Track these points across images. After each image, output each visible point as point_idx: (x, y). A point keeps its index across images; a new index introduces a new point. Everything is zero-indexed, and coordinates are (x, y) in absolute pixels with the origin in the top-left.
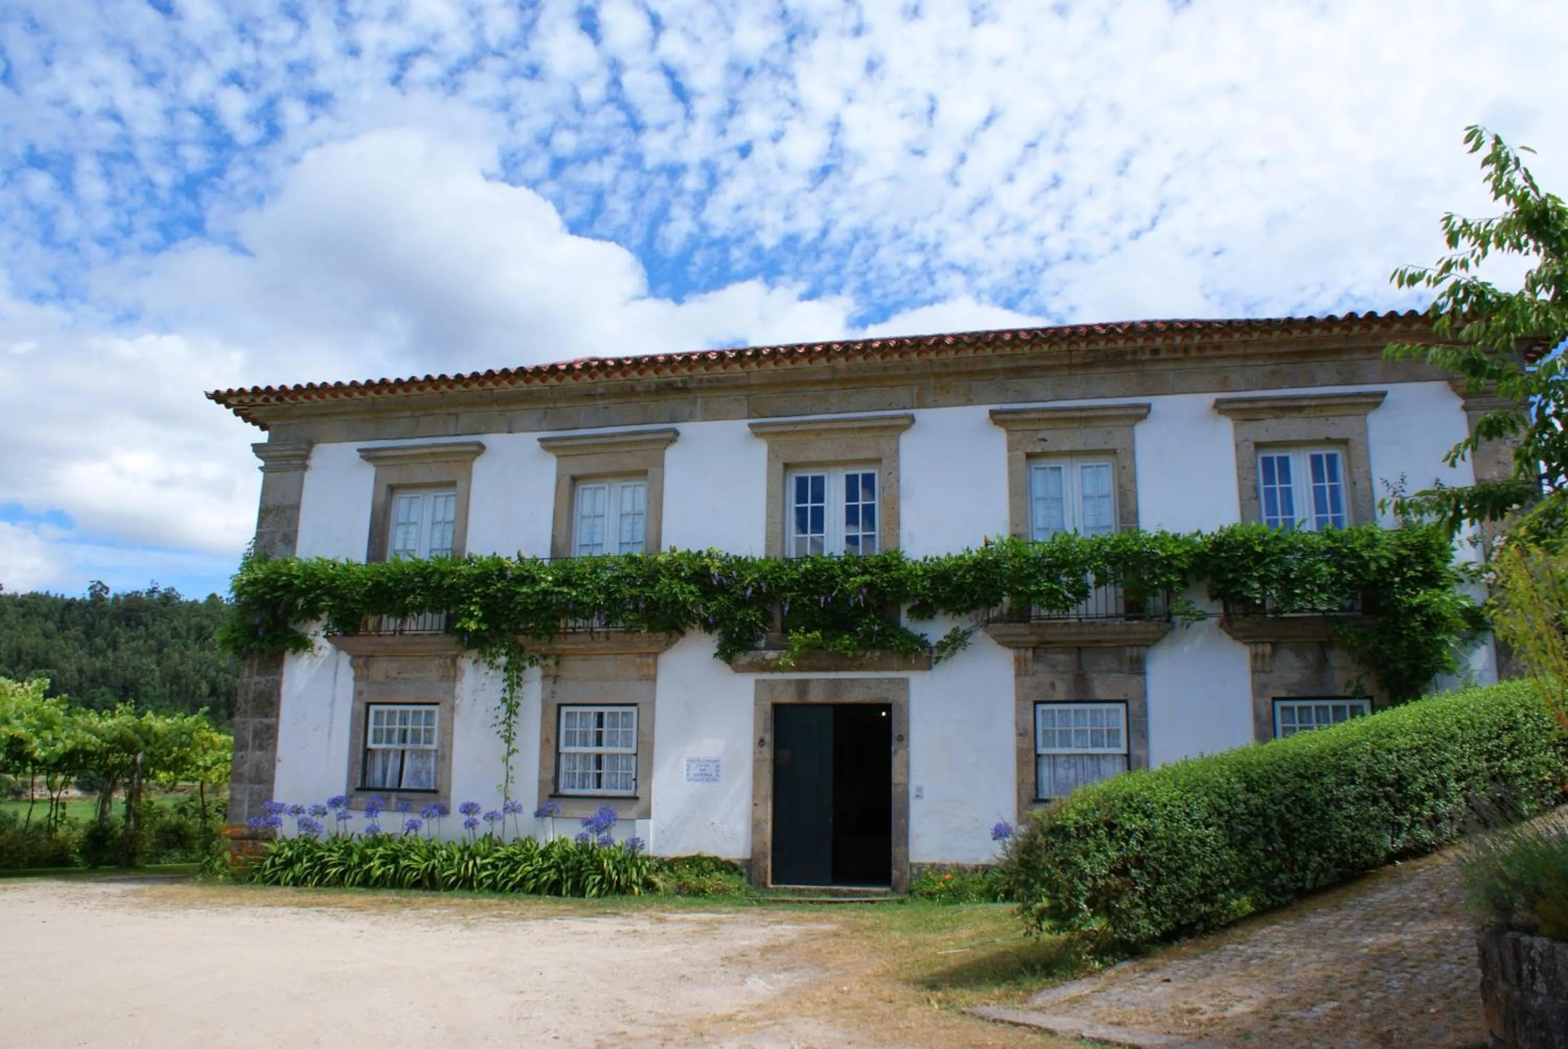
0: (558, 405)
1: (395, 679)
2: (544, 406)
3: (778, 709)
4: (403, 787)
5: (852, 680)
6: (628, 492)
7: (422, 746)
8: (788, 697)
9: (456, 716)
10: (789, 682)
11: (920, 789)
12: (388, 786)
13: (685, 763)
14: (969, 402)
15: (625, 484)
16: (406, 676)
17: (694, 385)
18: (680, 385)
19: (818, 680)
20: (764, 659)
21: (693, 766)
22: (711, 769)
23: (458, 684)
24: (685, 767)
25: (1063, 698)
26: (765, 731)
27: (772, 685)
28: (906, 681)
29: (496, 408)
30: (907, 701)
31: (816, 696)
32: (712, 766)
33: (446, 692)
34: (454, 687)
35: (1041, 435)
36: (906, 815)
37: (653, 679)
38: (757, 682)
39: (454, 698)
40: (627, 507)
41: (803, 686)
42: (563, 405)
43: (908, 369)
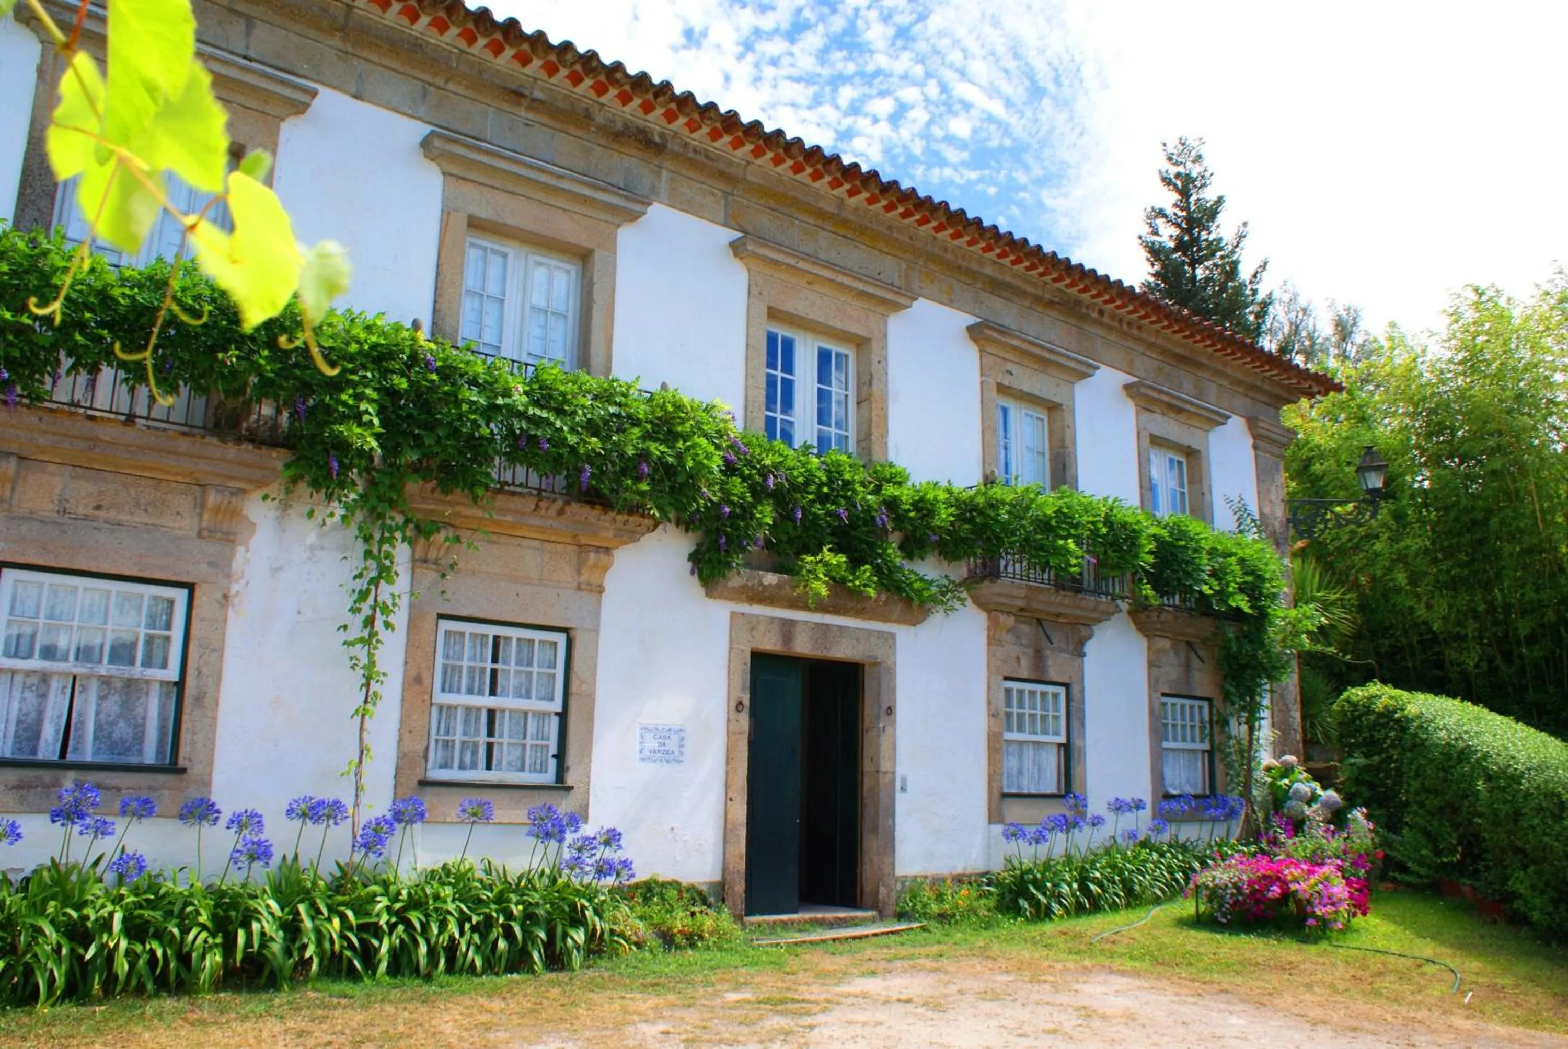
0: (451, 86)
1: (86, 518)
2: (426, 77)
3: (759, 660)
4: (70, 757)
5: (840, 627)
6: (540, 274)
7: (137, 670)
8: (770, 644)
9: (231, 614)
10: (772, 620)
11: (904, 780)
12: (41, 756)
13: (638, 731)
14: (949, 303)
15: (540, 259)
16: (112, 514)
17: (677, 148)
18: (657, 139)
19: (806, 622)
20: (760, 583)
21: (649, 736)
22: (673, 745)
23: (240, 550)
24: (638, 739)
25: (1025, 675)
26: (743, 689)
27: (752, 623)
28: (891, 638)
29: (336, 41)
30: (895, 663)
31: (803, 646)
32: (675, 738)
33: (211, 564)
34: (231, 557)
35: (1009, 366)
36: (892, 814)
37: (600, 590)
38: (733, 615)
39: (228, 576)
40: (538, 299)
41: (787, 628)
42: (460, 90)
43: (911, 238)
